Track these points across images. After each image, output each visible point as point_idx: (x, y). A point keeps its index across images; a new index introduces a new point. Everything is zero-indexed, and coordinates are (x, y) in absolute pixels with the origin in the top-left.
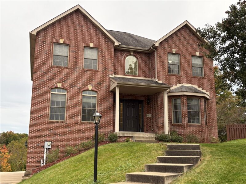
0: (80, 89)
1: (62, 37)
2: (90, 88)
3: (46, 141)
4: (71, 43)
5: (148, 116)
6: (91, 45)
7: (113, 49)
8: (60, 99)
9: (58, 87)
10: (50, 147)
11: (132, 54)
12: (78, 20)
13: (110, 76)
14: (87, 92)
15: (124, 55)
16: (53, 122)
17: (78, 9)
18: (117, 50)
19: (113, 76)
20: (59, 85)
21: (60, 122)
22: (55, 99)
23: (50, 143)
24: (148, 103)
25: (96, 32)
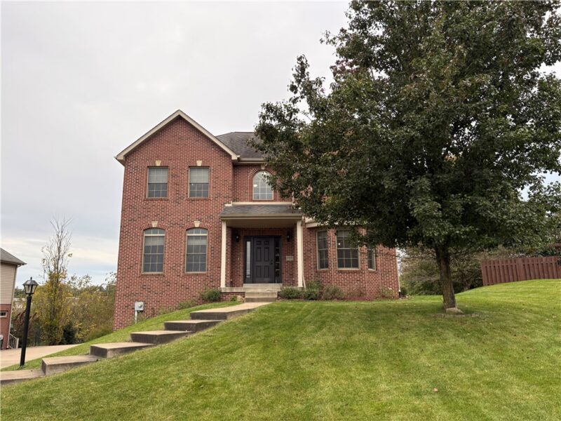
0: (183, 227)
1: (158, 158)
2: (197, 224)
3: (138, 301)
4: (171, 164)
5: (288, 260)
6: (199, 163)
7: (231, 166)
8: (158, 243)
9: (153, 226)
10: (142, 309)
11: (263, 168)
12: (180, 131)
13: (227, 205)
14: (194, 230)
15: (252, 171)
16: (146, 275)
17: (179, 115)
18: (237, 166)
19: (230, 205)
20: (154, 224)
21: (156, 275)
22: (151, 243)
23: (142, 303)
24: (288, 240)
25: (206, 144)
